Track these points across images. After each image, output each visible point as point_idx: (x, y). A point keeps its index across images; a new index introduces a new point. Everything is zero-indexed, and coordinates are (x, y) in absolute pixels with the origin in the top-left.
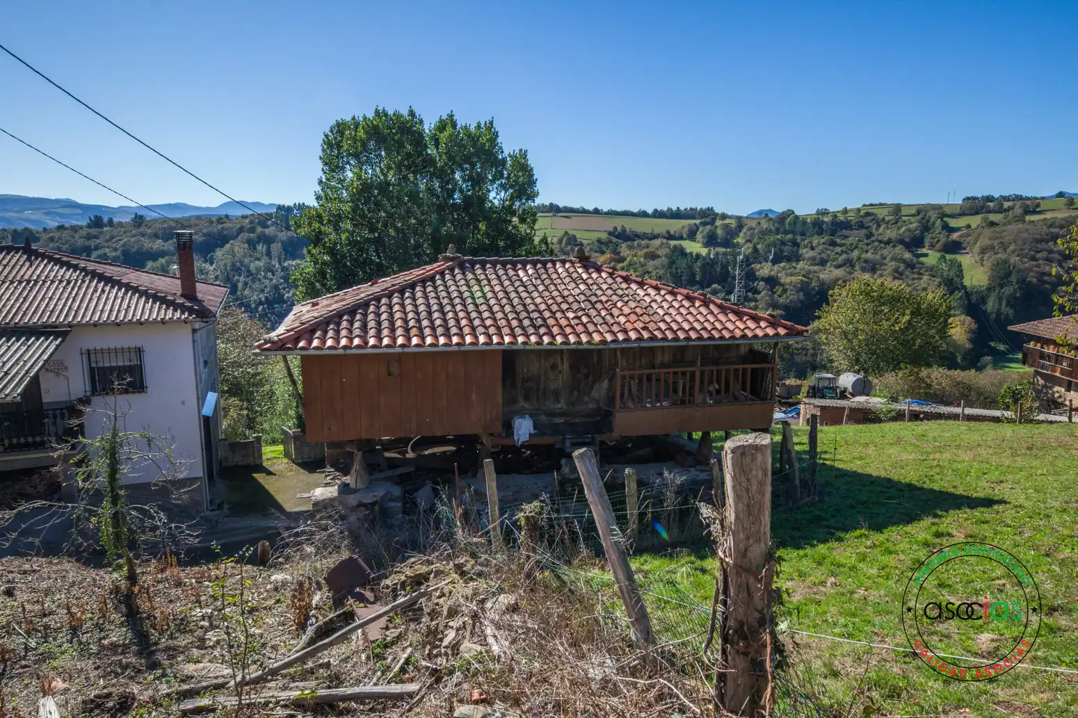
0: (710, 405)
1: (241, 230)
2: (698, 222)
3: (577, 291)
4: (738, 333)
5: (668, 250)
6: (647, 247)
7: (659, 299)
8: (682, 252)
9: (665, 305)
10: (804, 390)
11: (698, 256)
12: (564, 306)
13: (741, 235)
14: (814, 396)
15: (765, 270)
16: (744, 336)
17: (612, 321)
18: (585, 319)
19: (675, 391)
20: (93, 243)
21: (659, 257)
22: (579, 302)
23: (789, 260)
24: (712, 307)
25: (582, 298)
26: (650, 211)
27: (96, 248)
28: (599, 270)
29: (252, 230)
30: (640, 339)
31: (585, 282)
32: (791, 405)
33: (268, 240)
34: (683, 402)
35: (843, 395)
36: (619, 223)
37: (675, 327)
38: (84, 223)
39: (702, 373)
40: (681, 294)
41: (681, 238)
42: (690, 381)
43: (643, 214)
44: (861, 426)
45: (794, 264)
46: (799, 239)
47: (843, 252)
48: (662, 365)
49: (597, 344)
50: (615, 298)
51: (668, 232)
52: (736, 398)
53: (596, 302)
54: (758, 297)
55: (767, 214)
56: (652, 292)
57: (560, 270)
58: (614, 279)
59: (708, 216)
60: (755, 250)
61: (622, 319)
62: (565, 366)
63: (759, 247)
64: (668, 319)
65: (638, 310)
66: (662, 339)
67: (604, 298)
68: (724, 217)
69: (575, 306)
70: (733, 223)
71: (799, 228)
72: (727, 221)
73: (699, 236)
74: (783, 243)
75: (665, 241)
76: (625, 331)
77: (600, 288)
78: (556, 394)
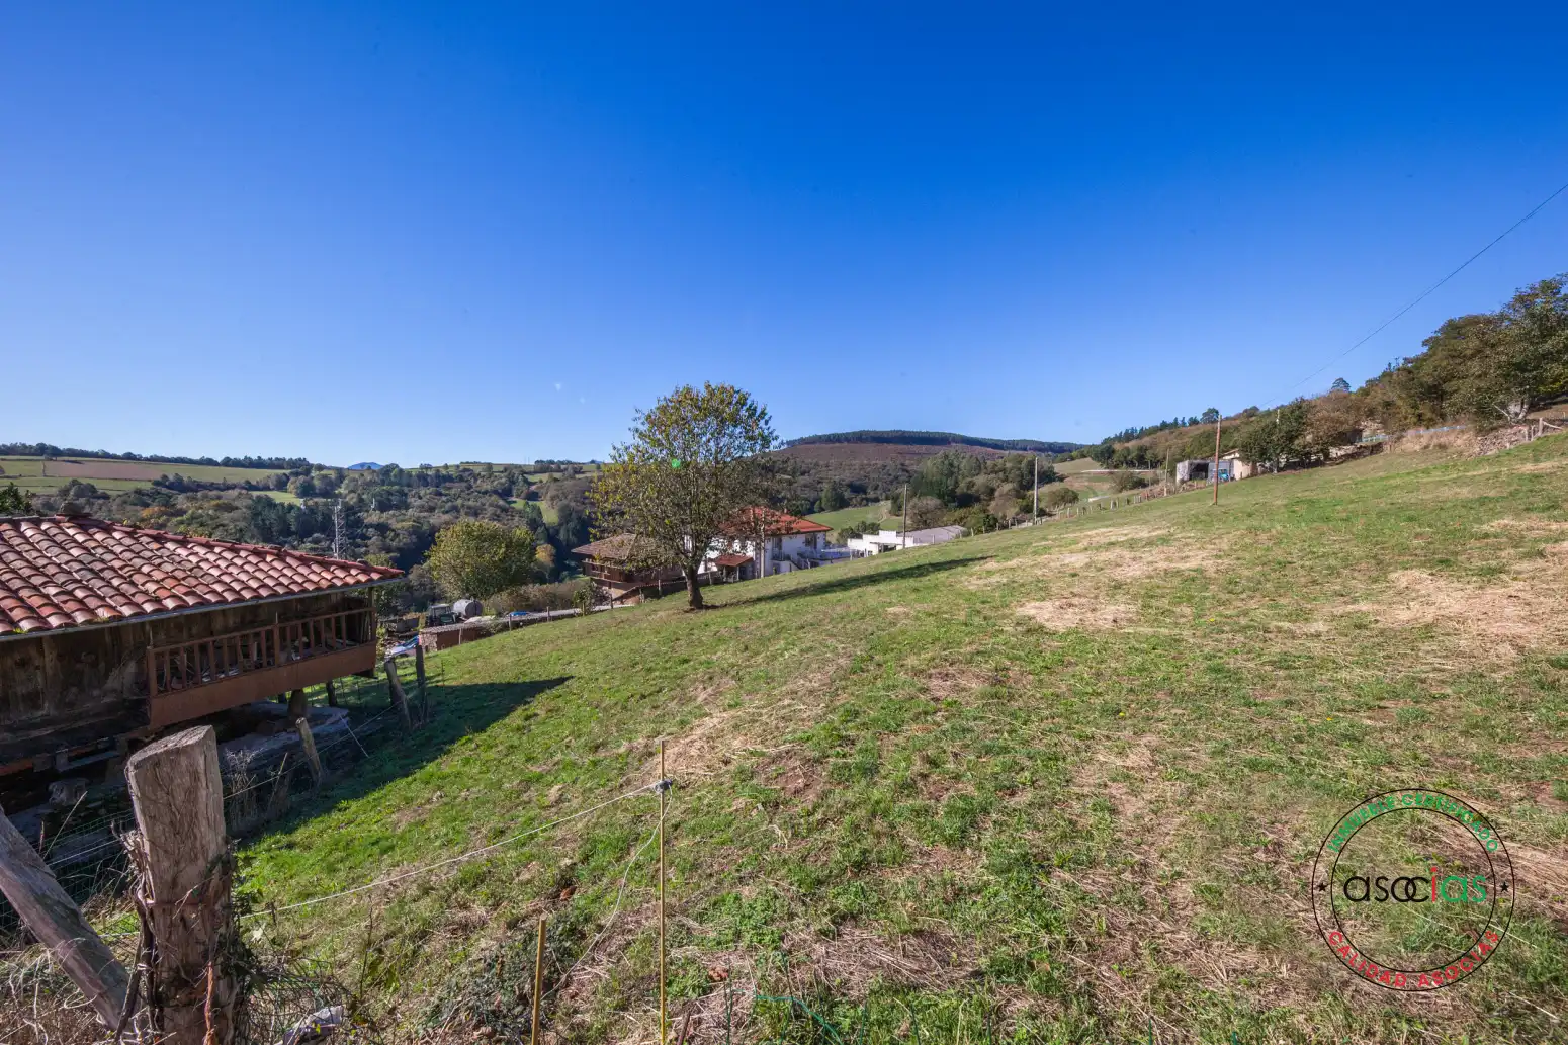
0: (298, 661)
2: (288, 472)
3: (66, 558)
4: (324, 583)
5: (250, 502)
6: (219, 497)
7: (212, 558)
8: (270, 504)
9: (223, 564)
10: (422, 622)
11: (291, 507)
12: (37, 580)
13: (343, 485)
14: (432, 625)
15: (374, 517)
16: (332, 586)
17: (133, 590)
18: (80, 594)
19: (246, 656)
21: (237, 508)
22: (69, 572)
23: (397, 507)
24: (289, 560)
25: (76, 566)
26: (219, 460)
28: (108, 530)
30: (183, 606)
31: (80, 546)
32: (411, 637)
34: (259, 666)
35: (459, 619)
36: (170, 471)
37: (237, 587)
39: (283, 631)
40: (246, 550)
41: (267, 488)
42: (268, 640)
43: (210, 462)
45: (403, 511)
46: (406, 489)
47: (448, 500)
48: (226, 630)
49: (104, 622)
50: (137, 562)
51: (248, 482)
52: (330, 648)
53: (102, 570)
54: (369, 542)
55: (370, 468)
56: (201, 551)
57: (29, 533)
58: (136, 539)
59: (300, 467)
60: (361, 500)
61: (151, 587)
62: (49, 659)
63: (364, 496)
64: (226, 578)
65: (179, 574)
66: (217, 602)
67: (117, 564)
68: (320, 468)
69: (61, 578)
70: (333, 475)
71: (404, 480)
72: (324, 472)
73: (290, 486)
74: (390, 493)
75: (244, 491)
76: (157, 600)
77: (112, 552)
78: (33, 700)
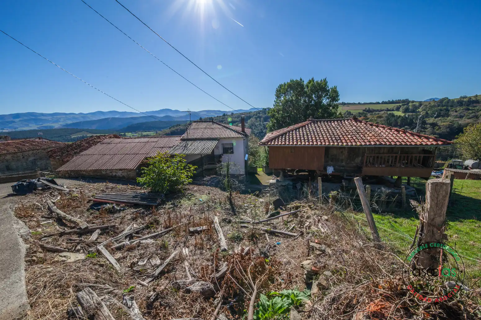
0: (403, 168)
1: (254, 115)
2: (401, 104)
3: (352, 129)
4: (418, 143)
5: (387, 115)
6: (378, 114)
7: (384, 131)
8: (393, 115)
9: (387, 133)
10: (446, 165)
11: (400, 116)
12: (347, 134)
13: (420, 108)
14: (451, 167)
15: (431, 120)
16: (422, 144)
17: (365, 138)
18: (354, 138)
19: (388, 162)
20: (223, 120)
21: (383, 117)
22: (353, 132)
23: (443, 116)
24: (407, 134)
25: (354, 131)
26: (381, 102)
27: (224, 121)
28: (361, 122)
29: (257, 115)
30: (376, 144)
31: (355, 126)
32: (439, 170)
33: (260, 117)
34: (391, 166)
35: (466, 168)
36: (367, 107)
37: (390, 140)
38: (222, 115)
39: (400, 157)
40: (394, 129)
41: (393, 110)
42: (395, 159)
43: (378, 103)
44: (475, 181)
45: (446, 118)
46: (449, 108)
47: (472, 113)
48: (383, 153)
49: (359, 146)
50: (366, 131)
51: (388, 109)
52: (414, 166)
53: (359, 132)
54: (426, 130)
55: (434, 100)
56: (382, 129)
57: (346, 123)
58: (366, 125)
59: (406, 102)
60: (427, 113)
61: (369, 138)
62: (346, 152)
63: (429, 112)
64: (387, 138)
65: (376, 135)
66: (384, 145)
67: (362, 131)
68: (413, 102)
69: (351, 134)
70: (417, 104)
71: (450, 104)
72: (414, 103)
73: (401, 109)
74: (441, 110)
75: (386, 112)
76: (370, 142)
77: (361, 128)
78: (342, 161)
